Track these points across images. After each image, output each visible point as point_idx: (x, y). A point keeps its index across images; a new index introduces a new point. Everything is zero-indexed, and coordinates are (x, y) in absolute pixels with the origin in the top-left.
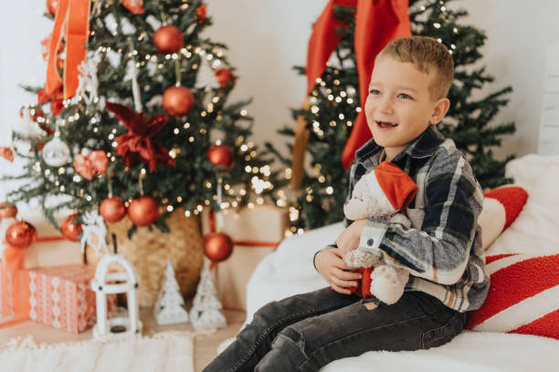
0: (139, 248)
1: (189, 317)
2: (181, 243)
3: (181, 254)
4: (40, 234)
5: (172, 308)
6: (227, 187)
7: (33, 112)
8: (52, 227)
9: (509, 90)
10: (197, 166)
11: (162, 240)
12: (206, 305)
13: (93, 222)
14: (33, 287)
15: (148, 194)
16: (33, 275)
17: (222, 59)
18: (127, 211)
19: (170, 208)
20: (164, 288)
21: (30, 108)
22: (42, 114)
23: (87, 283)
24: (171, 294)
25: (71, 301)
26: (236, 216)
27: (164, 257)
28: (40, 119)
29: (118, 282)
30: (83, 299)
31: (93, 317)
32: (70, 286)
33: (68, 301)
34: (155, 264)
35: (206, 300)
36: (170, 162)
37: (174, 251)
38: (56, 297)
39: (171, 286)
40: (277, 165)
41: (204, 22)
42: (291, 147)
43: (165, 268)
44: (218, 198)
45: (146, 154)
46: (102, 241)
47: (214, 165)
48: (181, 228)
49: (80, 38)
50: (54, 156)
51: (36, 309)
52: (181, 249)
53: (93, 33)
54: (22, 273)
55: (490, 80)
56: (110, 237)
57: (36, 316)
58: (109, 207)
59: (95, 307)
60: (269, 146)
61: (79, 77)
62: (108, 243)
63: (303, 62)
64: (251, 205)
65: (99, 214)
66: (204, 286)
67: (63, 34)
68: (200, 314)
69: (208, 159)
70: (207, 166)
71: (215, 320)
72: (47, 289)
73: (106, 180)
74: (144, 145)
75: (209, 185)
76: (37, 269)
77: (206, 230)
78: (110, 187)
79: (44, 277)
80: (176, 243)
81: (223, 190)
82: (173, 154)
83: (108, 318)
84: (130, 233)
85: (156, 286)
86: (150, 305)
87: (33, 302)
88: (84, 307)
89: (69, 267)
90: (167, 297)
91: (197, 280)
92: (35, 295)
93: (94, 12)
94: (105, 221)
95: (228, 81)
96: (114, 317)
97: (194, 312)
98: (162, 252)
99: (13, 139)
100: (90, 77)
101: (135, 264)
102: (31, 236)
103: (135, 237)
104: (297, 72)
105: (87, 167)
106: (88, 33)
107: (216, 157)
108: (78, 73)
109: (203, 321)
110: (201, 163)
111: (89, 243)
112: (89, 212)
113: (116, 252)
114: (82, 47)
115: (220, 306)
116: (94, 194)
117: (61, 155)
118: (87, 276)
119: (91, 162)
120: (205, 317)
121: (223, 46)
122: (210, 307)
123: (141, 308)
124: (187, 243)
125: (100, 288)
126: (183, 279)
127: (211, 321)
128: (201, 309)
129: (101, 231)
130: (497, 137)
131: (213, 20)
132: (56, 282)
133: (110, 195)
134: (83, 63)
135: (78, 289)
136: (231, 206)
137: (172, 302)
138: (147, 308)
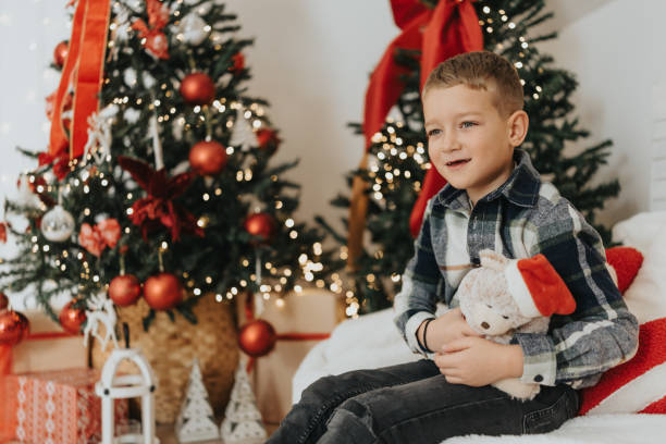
0: (158, 344)
1: (220, 432)
2: (210, 339)
3: (211, 352)
4: (34, 330)
5: (198, 421)
6: (268, 266)
7: (32, 179)
8: (49, 318)
9: (609, 143)
10: (231, 238)
11: (186, 335)
12: (241, 415)
13: (100, 307)
14: (22, 397)
15: (169, 271)
16: (22, 381)
17: (263, 118)
18: (142, 293)
19: (197, 292)
20: (189, 396)
21: (30, 174)
22: (42, 182)
23: (90, 388)
24: (197, 402)
25: (69, 411)
26: (280, 303)
27: (190, 356)
28: (40, 189)
29: (129, 386)
30: (84, 408)
31: (97, 434)
32: (68, 391)
33: (65, 412)
34: (178, 365)
35: (241, 408)
36: (198, 232)
37: (202, 348)
38: (50, 407)
39: (198, 391)
40: (330, 243)
41: (241, 74)
42: (345, 222)
43: (190, 369)
44: (256, 278)
45: (167, 221)
46: (110, 331)
47: (252, 235)
48: (211, 320)
49: (91, 86)
50: (55, 229)
51: (24, 425)
52: (211, 346)
53: (107, 81)
54: (8, 378)
55: (585, 134)
56: (121, 326)
57: (24, 433)
58: (120, 287)
59: (100, 421)
60: (319, 220)
61: (89, 131)
62: (118, 338)
63: (359, 118)
64: (298, 288)
65: (108, 297)
66: (239, 391)
67: (71, 87)
68: (234, 426)
69: (245, 229)
70: (243, 238)
71: (252, 434)
72: (40, 397)
73: (118, 254)
74: (165, 210)
75: (246, 263)
76: (28, 374)
77: (243, 320)
78: (122, 262)
79: (36, 382)
80: (205, 339)
81: (264, 269)
82: (201, 223)
83: (116, 435)
84: (147, 323)
85: (178, 394)
86: (171, 420)
87: (21, 415)
88: (86, 419)
89: (69, 371)
90: (192, 406)
91: (231, 384)
92: (24, 406)
93: (109, 59)
94: (114, 306)
95: (270, 141)
96: (123, 433)
97: (226, 426)
98: (187, 349)
99: (6, 210)
100: (102, 131)
101: (153, 364)
102: (22, 329)
103: (152, 330)
104: (353, 130)
105: (95, 240)
106: (101, 81)
107: (254, 227)
108: (88, 126)
109: (237, 436)
110: (236, 234)
111: (94, 334)
112: (96, 295)
113: (128, 346)
114: (93, 96)
115: (259, 416)
116: (102, 272)
117: (64, 227)
118: (91, 380)
119: (99, 233)
120: (240, 430)
121: (262, 103)
122: (247, 417)
123: (158, 424)
124: (219, 338)
125: (107, 392)
126: (213, 384)
127: (247, 435)
128: (234, 420)
129: (109, 319)
130: (599, 199)
131: (252, 72)
132: (51, 387)
133: (122, 272)
134: (94, 115)
135: (79, 395)
136: (273, 290)
137: (198, 412)
138: (166, 424)
